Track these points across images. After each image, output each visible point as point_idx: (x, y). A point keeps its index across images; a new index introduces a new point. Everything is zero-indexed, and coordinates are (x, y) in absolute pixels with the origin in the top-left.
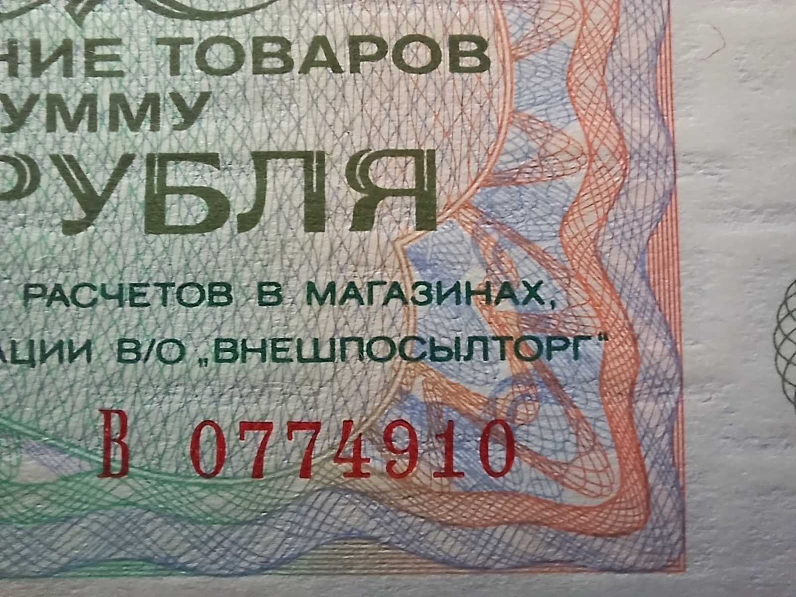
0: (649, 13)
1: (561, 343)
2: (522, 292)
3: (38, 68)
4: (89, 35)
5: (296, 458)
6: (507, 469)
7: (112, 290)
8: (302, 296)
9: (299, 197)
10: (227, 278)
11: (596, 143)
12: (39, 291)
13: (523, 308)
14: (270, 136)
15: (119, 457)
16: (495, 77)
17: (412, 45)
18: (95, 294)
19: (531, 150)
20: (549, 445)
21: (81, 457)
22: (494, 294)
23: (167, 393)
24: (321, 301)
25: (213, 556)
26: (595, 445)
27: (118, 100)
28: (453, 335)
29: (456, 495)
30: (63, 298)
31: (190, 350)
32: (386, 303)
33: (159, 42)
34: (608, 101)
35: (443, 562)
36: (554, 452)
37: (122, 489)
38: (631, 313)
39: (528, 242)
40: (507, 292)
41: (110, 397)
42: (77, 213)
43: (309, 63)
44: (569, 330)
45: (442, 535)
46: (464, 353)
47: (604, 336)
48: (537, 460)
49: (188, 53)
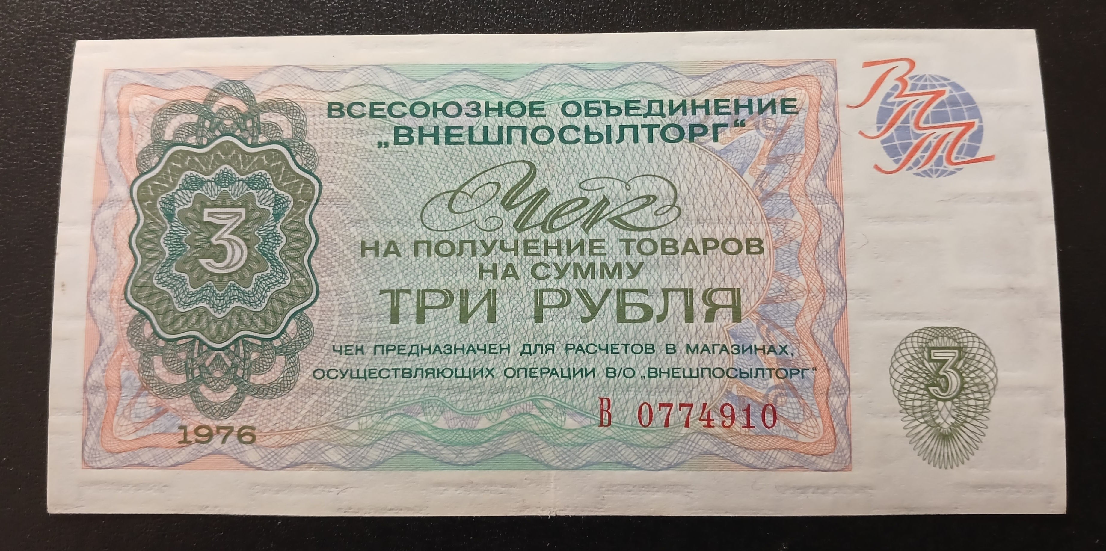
0: (834, 228)
1: (796, 371)
2: (779, 349)
3: (570, 252)
4: (591, 237)
5: (683, 419)
6: (774, 425)
7: (603, 347)
8: (684, 350)
9: (682, 308)
10: (652, 342)
11: (811, 285)
12: (572, 347)
13: (779, 356)
14: (669, 282)
15: (607, 418)
16: (766, 257)
17: (730, 242)
18: (596, 348)
19: (782, 288)
20: (791, 415)
21: (591, 418)
22: (767, 350)
23: (628, 391)
24: (693, 352)
25: (647, 462)
26: (812, 415)
27: (604, 265)
28: (749, 367)
29: (751, 436)
30: (582, 350)
31: (637, 372)
32: (720, 353)
33: (621, 240)
34: (816, 266)
35: (747, 466)
36: (794, 418)
37: (608, 432)
38: (827, 359)
39: (781, 328)
40: (772, 349)
41: (603, 392)
42: (588, 313)
43: (685, 250)
44: (800, 366)
45: (746, 454)
46: (754, 375)
47: (815, 369)
48: (786, 421)
49: (633, 245)
